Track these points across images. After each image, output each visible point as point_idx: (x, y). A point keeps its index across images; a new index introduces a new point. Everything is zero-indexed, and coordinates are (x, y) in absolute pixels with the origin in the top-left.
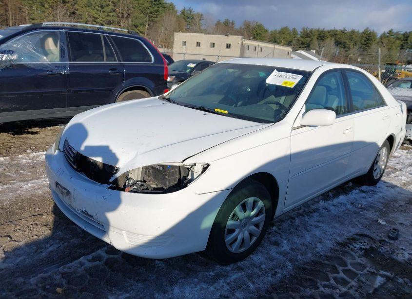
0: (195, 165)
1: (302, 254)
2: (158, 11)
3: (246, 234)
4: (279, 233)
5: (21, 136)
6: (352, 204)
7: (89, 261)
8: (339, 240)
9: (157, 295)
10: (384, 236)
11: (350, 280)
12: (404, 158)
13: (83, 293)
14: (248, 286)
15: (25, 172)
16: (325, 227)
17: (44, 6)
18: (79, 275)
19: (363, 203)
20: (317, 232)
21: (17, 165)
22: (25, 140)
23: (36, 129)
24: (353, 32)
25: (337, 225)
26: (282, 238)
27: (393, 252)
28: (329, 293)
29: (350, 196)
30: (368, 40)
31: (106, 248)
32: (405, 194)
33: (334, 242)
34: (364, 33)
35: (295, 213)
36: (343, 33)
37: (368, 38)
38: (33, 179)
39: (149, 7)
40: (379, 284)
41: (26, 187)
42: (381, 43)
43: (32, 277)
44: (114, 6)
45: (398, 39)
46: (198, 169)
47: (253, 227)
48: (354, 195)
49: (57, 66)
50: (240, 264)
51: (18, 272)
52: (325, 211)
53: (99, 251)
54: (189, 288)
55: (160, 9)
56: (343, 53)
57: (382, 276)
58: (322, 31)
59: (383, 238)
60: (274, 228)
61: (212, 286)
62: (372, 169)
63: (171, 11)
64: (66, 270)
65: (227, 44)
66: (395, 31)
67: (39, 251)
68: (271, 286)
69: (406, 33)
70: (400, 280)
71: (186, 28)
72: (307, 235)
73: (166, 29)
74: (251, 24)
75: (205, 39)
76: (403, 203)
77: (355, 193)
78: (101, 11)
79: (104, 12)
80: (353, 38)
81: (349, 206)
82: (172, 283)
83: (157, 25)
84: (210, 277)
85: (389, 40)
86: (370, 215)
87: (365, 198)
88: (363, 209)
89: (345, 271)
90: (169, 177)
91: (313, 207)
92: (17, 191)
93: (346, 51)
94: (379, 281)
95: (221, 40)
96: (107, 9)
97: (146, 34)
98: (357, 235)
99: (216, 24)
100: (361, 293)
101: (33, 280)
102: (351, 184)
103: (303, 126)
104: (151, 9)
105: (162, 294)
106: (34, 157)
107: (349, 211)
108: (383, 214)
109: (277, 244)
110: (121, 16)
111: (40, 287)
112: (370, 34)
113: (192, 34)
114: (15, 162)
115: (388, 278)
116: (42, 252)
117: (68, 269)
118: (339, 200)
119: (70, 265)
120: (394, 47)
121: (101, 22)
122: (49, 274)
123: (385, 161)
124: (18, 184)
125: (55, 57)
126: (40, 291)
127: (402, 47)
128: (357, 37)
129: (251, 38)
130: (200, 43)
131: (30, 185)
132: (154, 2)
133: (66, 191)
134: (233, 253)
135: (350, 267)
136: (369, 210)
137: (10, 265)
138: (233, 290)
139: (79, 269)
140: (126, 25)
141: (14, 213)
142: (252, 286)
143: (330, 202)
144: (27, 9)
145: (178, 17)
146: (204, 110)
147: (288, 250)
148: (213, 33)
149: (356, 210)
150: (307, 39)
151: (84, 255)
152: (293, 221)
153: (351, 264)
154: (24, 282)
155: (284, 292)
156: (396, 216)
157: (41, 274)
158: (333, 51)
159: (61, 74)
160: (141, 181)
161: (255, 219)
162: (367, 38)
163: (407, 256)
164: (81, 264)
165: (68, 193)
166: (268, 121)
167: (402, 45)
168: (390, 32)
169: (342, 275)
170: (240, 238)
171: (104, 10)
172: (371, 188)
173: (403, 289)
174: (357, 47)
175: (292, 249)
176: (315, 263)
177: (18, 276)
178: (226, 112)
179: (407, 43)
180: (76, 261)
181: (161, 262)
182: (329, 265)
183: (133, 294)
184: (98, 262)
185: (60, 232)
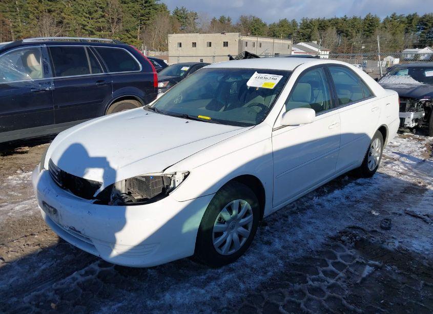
0: (176, 173)
1: (294, 251)
2: (149, 13)
3: (235, 236)
4: (272, 233)
5: (10, 157)
6: (347, 198)
7: (82, 275)
8: (331, 234)
9: (148, 302)
10: (375, 227)
11: (339, 272)
12: (403, 146)
13: (77, 306)
14: (239, 287)
15: (16, 194)
16: (318, 222)
17: (28, 18)
18: (72, 290)
19: (358, 195)
20: (310, 229)
21: (8, 187)
22: (15, 161)
23: (26, 149)
24: (355, 19)
25: (330, 220)
26: (274, 237)
27: (383, 242)
28: (318, 286)
29: (344, 190)
30: (371, 26)
31: (99, 262)
32: (401, 184)
33: (325, 236)
34: (366, 19)
35: (289, 211)
36: (345, 20)
37: (371, 24)
38: (25, 200)
39: (140, 10)
40: (367, 273)
41: (17, 208)
42: (384, 28)
43: (26, 296)
44: (103, 12)
45: (403, 22)
46: (179, 177)
47: (241, 229)
48: (350, 188)
49: (41, 83)
50: (232, 265)
51: (12, 292)
52: (319, 207)
53: (92, 265)
54: (180, 293)
55: (152, 11)
56: (346, 42)
57: (371, 265)
58: (323, 21)
59: (375, 229)
60: (267, 228)
61: (203, 289)
62: (366, 161)
63: (163, 12)
64: (59, 286)
65: (224, 42)
66: (398, 14)
67: (32, 270)
68: (262, 284)
69: (410, 16)
70: (389, 268)
71: (181, 28)
72: (299, 232)
73: (159, 31)
74: (248, 19)
75: (201, 38)
76: (398, 193)
77: (350, 187)
78: (89, 18)
79: (92, 18)
80: (355, 25)
81: (343, 200)
82: (163, 290)
83: (150, 28)
84: (202, 280)
85: (392, 24)
86: (364, 207)
87: (360, 190)
88: (357, 202)
89: (334, 264)
90: (153, 187)
91: (306, 204)
92: (8, 213)
93: (349, 39)
94: (367, 270)
95: (217, 38)
96: (95, 15)
97: (138, 38)
98: (349, 228)
99: (211, 22)
100: (348, 283)
101: (26, 299)
102: (347, 178)
103: (284, 126)
104: (142, 12)
105: (154, 300)
106: (24, 177)
107: (343, 205)
108: (377, 205)
109: (269, 243)
110: (110, 21)
111: (33, 305)
112: (372, 20)
113: (186, 34)
114: (5, 184)
115: (377, 267)
116: (34, 271)
117: (61, 285)
118: (334, 194)
119: (63, 281)
120: (398, 32)
121: (91, 29)
122: (42, 291)
123: (380, 152)
124: (8, 206)
125: (39, 74)
126: (34, 308)
127: (407, 31)
128: (359, 24)
129: (249, 34)
130: (195, 43)
131: (21, 206)
132: (144, 5)
133: (52, 210)
134: (224, 256)
135: (339, 260)
136: (363, 203)
137: (3, 286)
138: (224, 292)
139: (73, 285)
140: (118, 31)
141: (6, 236)
142: (242, 286)
143: (324, 198)
144: (11, 22)
145: (171, 18)
146: (188, 118)
147: (280, 248)
148: (209, 32)
149: (350, 203)
150: (308, 29)
151: (77, 270)
152: (286, 219)
153: (341, 257)
154: (18, 301)
155: (274, 289)
156: (390, 206)
157: (34, 292)
158: (335, 41)
159: (46, 90)
160: (125, 194)
161: (242, 221)
162: (369, 24)
163: (397, 244)
164: (74, 279)
165: (55, 211)
166: (249, 124)
167: (407, 29)
168: (394, 16)
169: (331, 267)
170: (228, 240)
171: (92, 16)
172: (367, 180)
173: (391, 276)
174: (359, 35)
175: (284, 247)
176: (306, 259)
177: (12, 297)
178: (208, 118)
179: (412, 26)
180: (69, 277)
181: (153, 270)
182: (319, 259)
183: (125, 303)
184: (90, 276)
185: (52, 250)
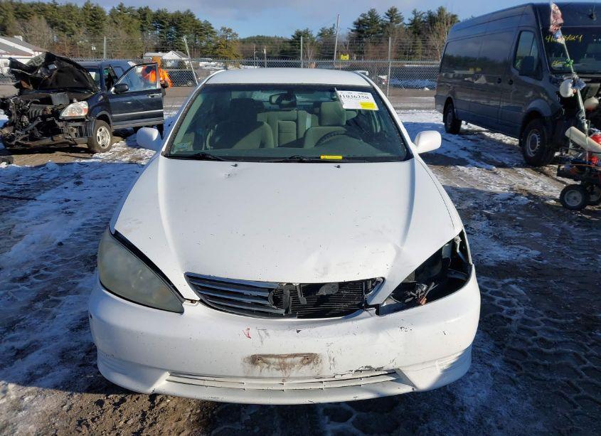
24: (69, 6)
30: (95, 18)
34: (85, 8)
36: (55, 7)
37: (94, 15)
40: (522, 291)
56: (64, 39)
57: (511, 284)
58: (19, 5)
66: (126, 6)
69: (141, 9)
80: (72, 16)
85: (123, 19)
93: (69, 36)
112: (95, 10)
115: (516, 283)
120: (133, 29)
127: (142, 29)
128: (77, 14)
158: (48, 37)
167: (142, 26)
168: (121, 7)
169: (498, 298)
178: (340, 157)
179: (146, 23)
